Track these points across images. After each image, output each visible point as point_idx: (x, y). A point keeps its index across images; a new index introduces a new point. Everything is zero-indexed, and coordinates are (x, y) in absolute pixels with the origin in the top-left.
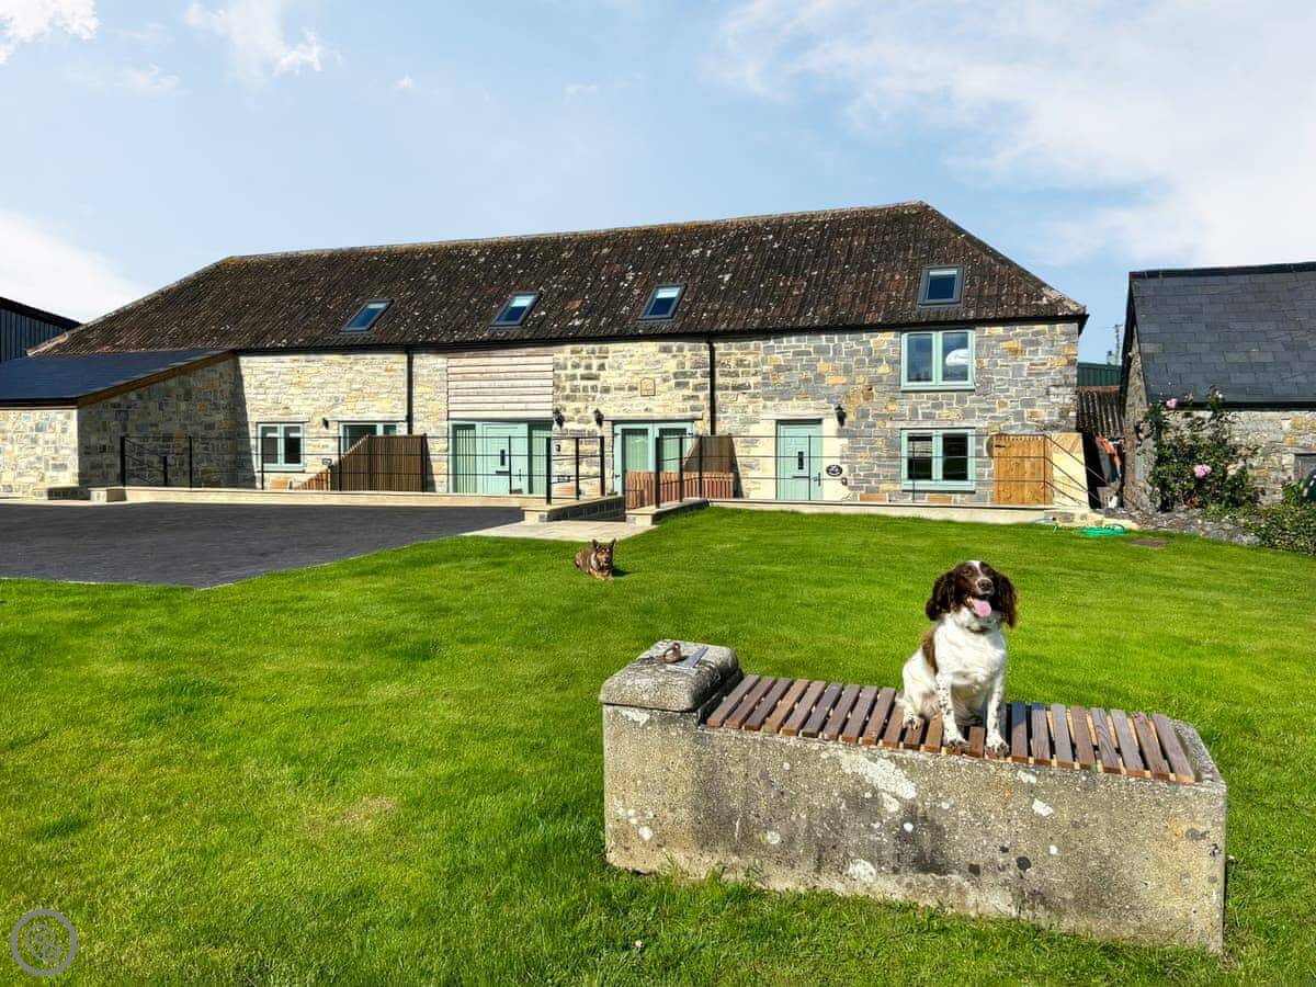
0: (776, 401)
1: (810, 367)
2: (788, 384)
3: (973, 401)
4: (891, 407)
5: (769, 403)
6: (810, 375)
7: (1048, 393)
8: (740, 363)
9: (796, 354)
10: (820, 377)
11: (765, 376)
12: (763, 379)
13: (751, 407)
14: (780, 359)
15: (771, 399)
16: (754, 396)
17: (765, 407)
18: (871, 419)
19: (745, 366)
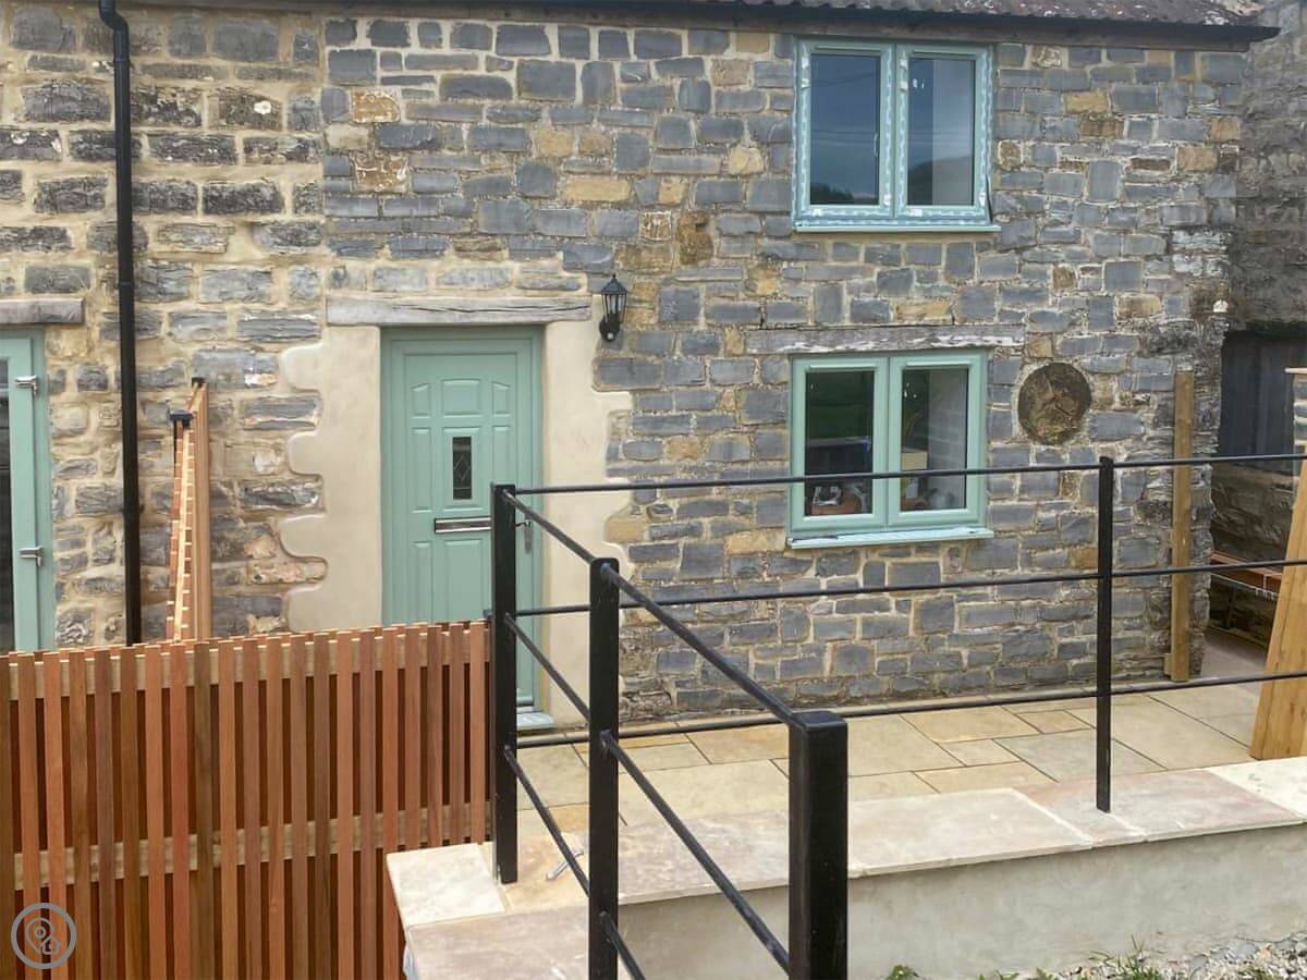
0: (382, 261)
1: (505, 138)
2: (426, 196)
3: (988, 269)
4: (765, 286)
5: (353, 265)
6: (504, 167)
7: (1169, 250)
8: (237, 109)
9: (454, 88)
10: (540, 176)
11: (339, 163)
12: (330, 173)
13: (284, 279)
14: (394, 104)
15: (363, 249)
16: (295, 237)
17: (338, 279)
18: (702, 324)
19: (259, 122)
